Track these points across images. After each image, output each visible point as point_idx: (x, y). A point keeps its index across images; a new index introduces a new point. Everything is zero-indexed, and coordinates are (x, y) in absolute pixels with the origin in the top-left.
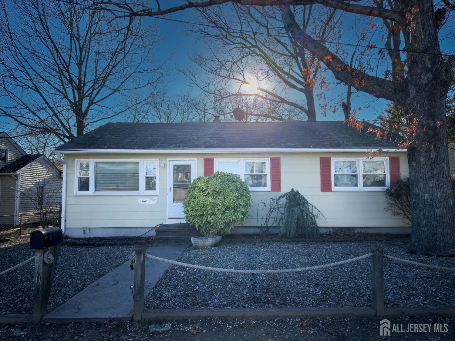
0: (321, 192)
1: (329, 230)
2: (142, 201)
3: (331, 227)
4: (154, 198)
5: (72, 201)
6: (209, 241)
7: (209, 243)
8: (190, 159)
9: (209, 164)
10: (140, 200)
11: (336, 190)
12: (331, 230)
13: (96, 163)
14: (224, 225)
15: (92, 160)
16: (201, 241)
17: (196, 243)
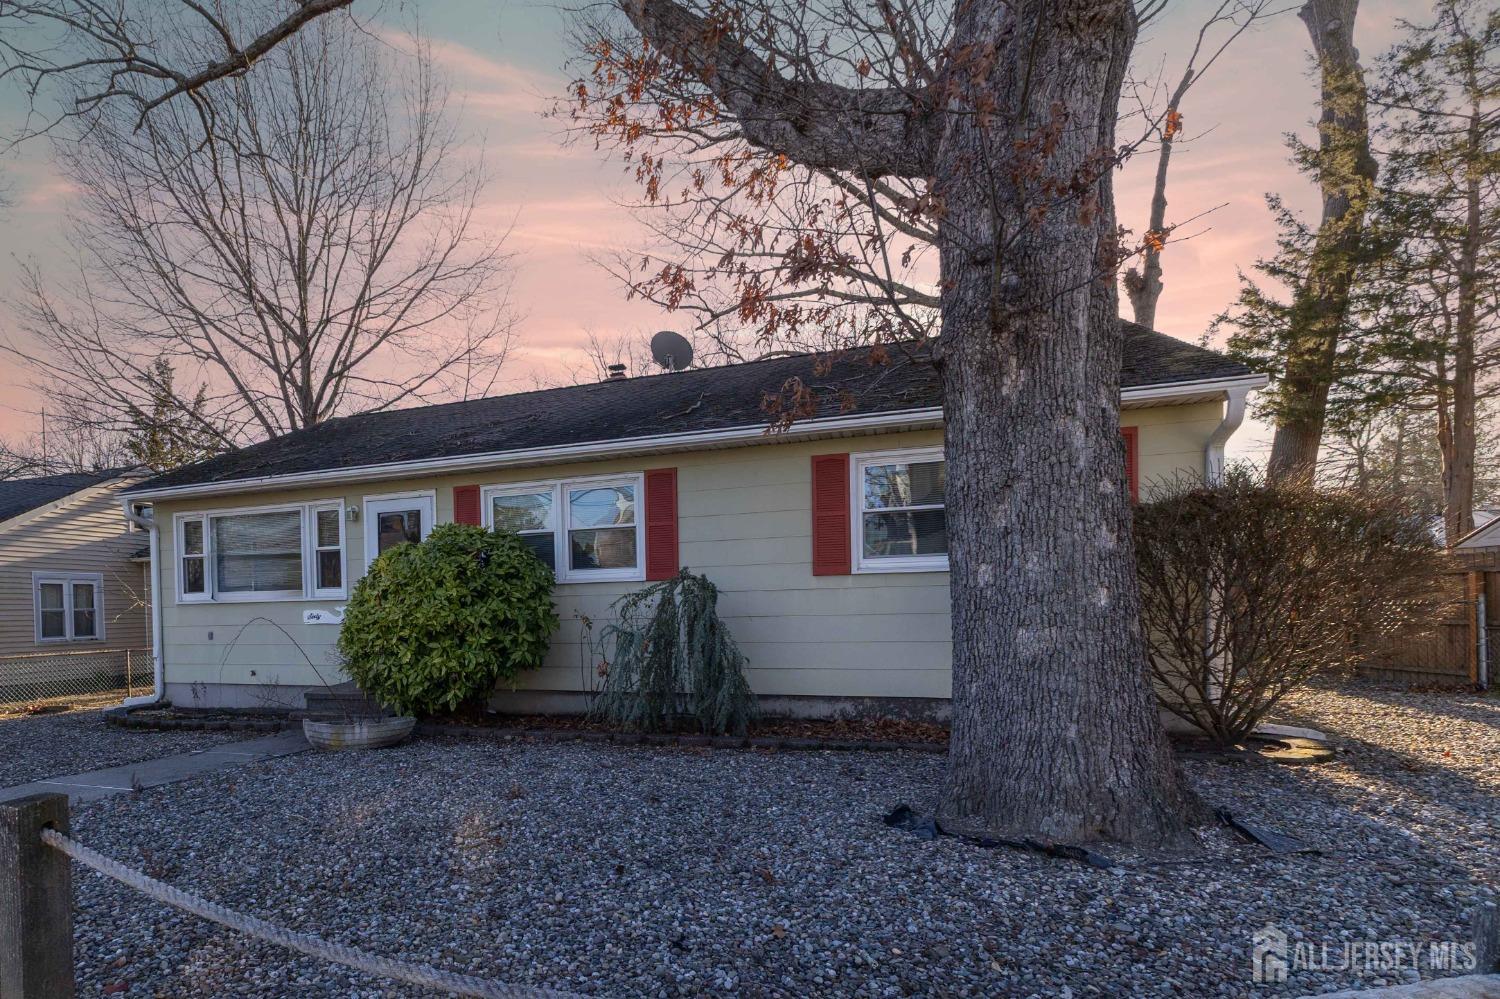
0: (814, 578)
1: (839, 706)
2: (312, 617)
3: (847, 698)
4: (338, 609)
5: (172, 617)
6: (357, 730)
7: (357, 737)
8: (416, 494)
9: (467, 503)
10: (307, 613)
11: (868, 568)
12: (849, 707)
13: (219, 520)
14: (427, 684)
15: (205, 513)
16: (330, 731)
17: (315, 735)
